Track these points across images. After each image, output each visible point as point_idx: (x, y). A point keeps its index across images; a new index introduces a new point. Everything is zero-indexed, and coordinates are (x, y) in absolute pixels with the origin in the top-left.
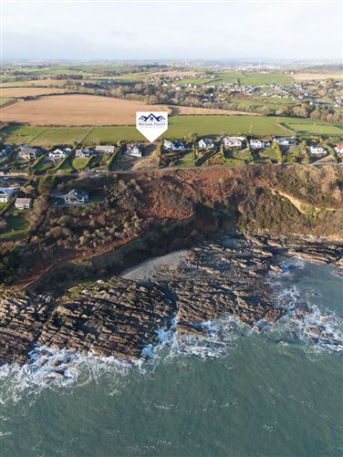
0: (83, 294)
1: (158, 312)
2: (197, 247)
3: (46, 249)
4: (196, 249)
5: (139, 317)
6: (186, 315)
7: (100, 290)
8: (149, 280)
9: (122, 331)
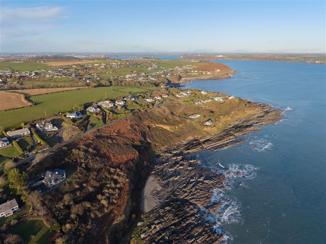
0: (144, 238)
1: (192, 212)
2: (152, 171)
3: (89, 227)
4: (153, 173)
5: (190, 221)
6: (202, 203)
7: (150, 227)
8: (160, 202)
9: (197, 234)
